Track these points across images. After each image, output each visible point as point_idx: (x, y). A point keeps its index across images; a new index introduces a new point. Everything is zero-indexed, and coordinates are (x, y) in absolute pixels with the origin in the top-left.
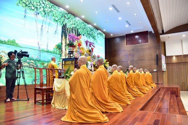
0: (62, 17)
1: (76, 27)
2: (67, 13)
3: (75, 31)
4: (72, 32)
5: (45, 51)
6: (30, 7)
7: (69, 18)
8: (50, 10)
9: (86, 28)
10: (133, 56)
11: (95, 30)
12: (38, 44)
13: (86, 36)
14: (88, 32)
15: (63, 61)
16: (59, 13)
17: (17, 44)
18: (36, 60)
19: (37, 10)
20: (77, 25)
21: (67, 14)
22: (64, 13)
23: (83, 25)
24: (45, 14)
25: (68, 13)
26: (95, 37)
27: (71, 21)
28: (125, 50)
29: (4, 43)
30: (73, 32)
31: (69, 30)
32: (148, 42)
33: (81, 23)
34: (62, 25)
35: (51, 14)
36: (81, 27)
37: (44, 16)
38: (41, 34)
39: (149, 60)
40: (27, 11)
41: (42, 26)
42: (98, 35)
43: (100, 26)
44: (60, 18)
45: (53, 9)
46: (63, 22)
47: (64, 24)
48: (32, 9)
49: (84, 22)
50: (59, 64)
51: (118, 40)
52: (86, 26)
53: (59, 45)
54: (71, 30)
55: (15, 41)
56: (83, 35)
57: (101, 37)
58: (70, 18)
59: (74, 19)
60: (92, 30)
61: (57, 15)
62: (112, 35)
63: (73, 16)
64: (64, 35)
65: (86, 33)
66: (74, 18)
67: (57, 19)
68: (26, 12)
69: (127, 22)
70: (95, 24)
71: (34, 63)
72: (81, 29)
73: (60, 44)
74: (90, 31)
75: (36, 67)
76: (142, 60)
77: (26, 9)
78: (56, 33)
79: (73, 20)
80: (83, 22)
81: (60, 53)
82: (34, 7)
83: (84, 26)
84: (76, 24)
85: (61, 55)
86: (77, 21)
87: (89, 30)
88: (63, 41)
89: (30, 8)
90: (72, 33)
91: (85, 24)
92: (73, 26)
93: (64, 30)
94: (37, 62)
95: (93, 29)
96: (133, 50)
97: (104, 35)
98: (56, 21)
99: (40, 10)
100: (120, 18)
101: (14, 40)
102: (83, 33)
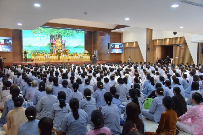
1: (59, 34)
3: (58, 36)
5: (43, 47)
7: (54, 31)
8: (43, 31)
9: (66, 32)
11: (74, 31)
12: (40, 45)
18: (39, 50)
22: (51, 29)
28: (99, 40)
29: (28, 46)
32: (107, 35)
37: (41, 34)
38: (40, 41)
41: (41, 38)
42: (78, 33)
45: (45, 30)
55: (31, 45)
56: (64, 36)
57: (81, 34)
60: (71, 32)
61: (47, 31)
68: (34, 35)
72: (62, 34)
73: (50, 43)
78: (47, 39)
84: (59, 32)
86: (60, 30)
87: (68, 33)
92: (57, 34)
97: (84, 32)
98: (47, 34)
102: (64, 35)
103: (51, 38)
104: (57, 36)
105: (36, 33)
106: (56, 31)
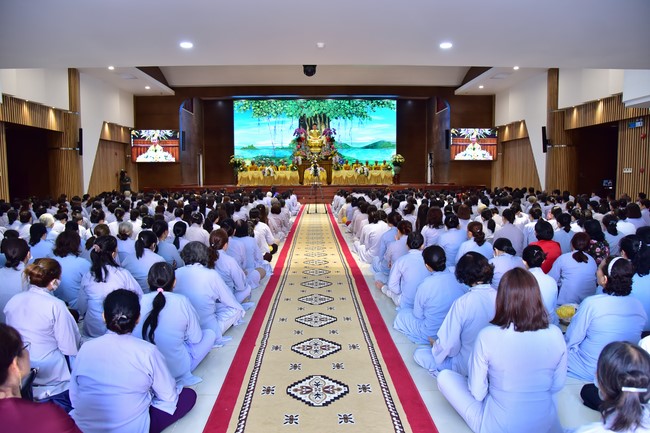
0: (298, 109)
1: (322, 112)
3: (320, 117)
7: (309, 106)
8: (282, 108)
9: (342, 107)
11: (365, 103)
13: (341, 118)
14: (347, 111)
16: (293, 106)
19: (269, 114)
21: (305, 103)
22: (301, 103)
23: (336, 104)
24: (277, 114)
26: (364, 114)
31: (310, 119)
33: (331, 105)
34: (299, 118)
35: (284, 111)
36: (332, 109)
42: (375, 108)
44: (296, 111)
46: (300, 114)
48: (264, 115)
54: (314, 119)
61: (292, 109)
64: (302, 127)
65: (343, 113)
67: (291, 114)
72: (332, 112)
74: (352, 108)
80: (334, 101)
82: (266, 113)
83: (338, 106)
84: (322, 108)
86: (323, 104)
87: (348, 108)
92: (316, 112)
93: (302, 121)
95: (359, 102)
97: (395, 102)
99: (272, 113)
102: (336, 116)
103: (300, 124)
106: (314, 105)
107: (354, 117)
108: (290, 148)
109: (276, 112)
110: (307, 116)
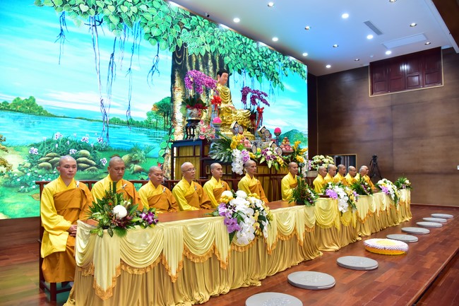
0: (172, 27)
1: (216, 51)
2: (188, 14)
3: (214, 62)
4: (205, 65)
5: (123, 123)
6: (74, 6)
7: (193, 28)
8: (134, 9)
9: (248, 51)
10: (392, 125)
11: (275, 57)
12: (102, 105)
13: (247, 74)
14: (255, 62)
15: (175, 149)
16: (162, 15)
17: (40, 109)
18: (95, 149)
19: (96, 13)
20: (220, 44)
21: (188, 17)
22: (179, 13)
23: (239, 43)
24: (121, 20)
25: (191, 14)
26: (275, 75)
27: (202, 35)
28: (369, 109)
29: (5, 109)
30: (207, 64)
31: (194, 59)
32: (439, 81)
33: (232, 40)
34: (173, 49)
35: (139, 19)
36: (233, 50)
37: (117, 28)
38: (110, 76)
39: (442, 136)
40: (67, 17)
41: (113, 55)
42: (288, 69)
43: (290, 43)
44: (167, 30)
45: (143, 7)
46: (175, 41)
47: (180, 46)
48: (81, 11)
49: (240, 36)
50: (164, 156)
51: (348, 80)
52: (249, 46)
53: (165, 104)
54: (202, 61)
55: (34, 100)
56: (240, 72)
57: (297, 75)
58: (198, 27)
59: (211, 28)
60: (267, 57)
61: (158, 20)
62: (328, 66)
63: (205, 20)
64: (179, 75)
65: (249, 66)
66: (210, 25)
67: (155, 32)
68: (63, 20)
69: (368, 24)
70: (275, 39)
71: (91, 157)
72: (232, 56)
73: (169, 101)
74: (260, 58)
75: (95, 166)
76: (420, 137)
77: (64, 13)
78: (156, 73)
79: (207, 33)
80: (237, 35)
81: (169, 127)
82: (86, 4)
83: (242, 47)
84: (217, 42)
85: (170, 130)
86: (220, 34)
87: (256, 58)
88: (175, 93)
89: (76, 8)
90: (203, 67)
91: (243, 40)
92: (208, 48)
93: (179, 61)
94: (98, 152)
95: (269, 52)
96: (392, 107)
97: (305, 68)
98: (155, 38)
99: (107, 12)
100: (345, 16)
101: (31, 97)
102: (239, 66)
103: (174, 67)
104: (210, 63)
105: (84, 8)
106: (204, 29)
107: (264, 78)
108: (148, 125)
109: (118, 14)
110: (191, 50)
